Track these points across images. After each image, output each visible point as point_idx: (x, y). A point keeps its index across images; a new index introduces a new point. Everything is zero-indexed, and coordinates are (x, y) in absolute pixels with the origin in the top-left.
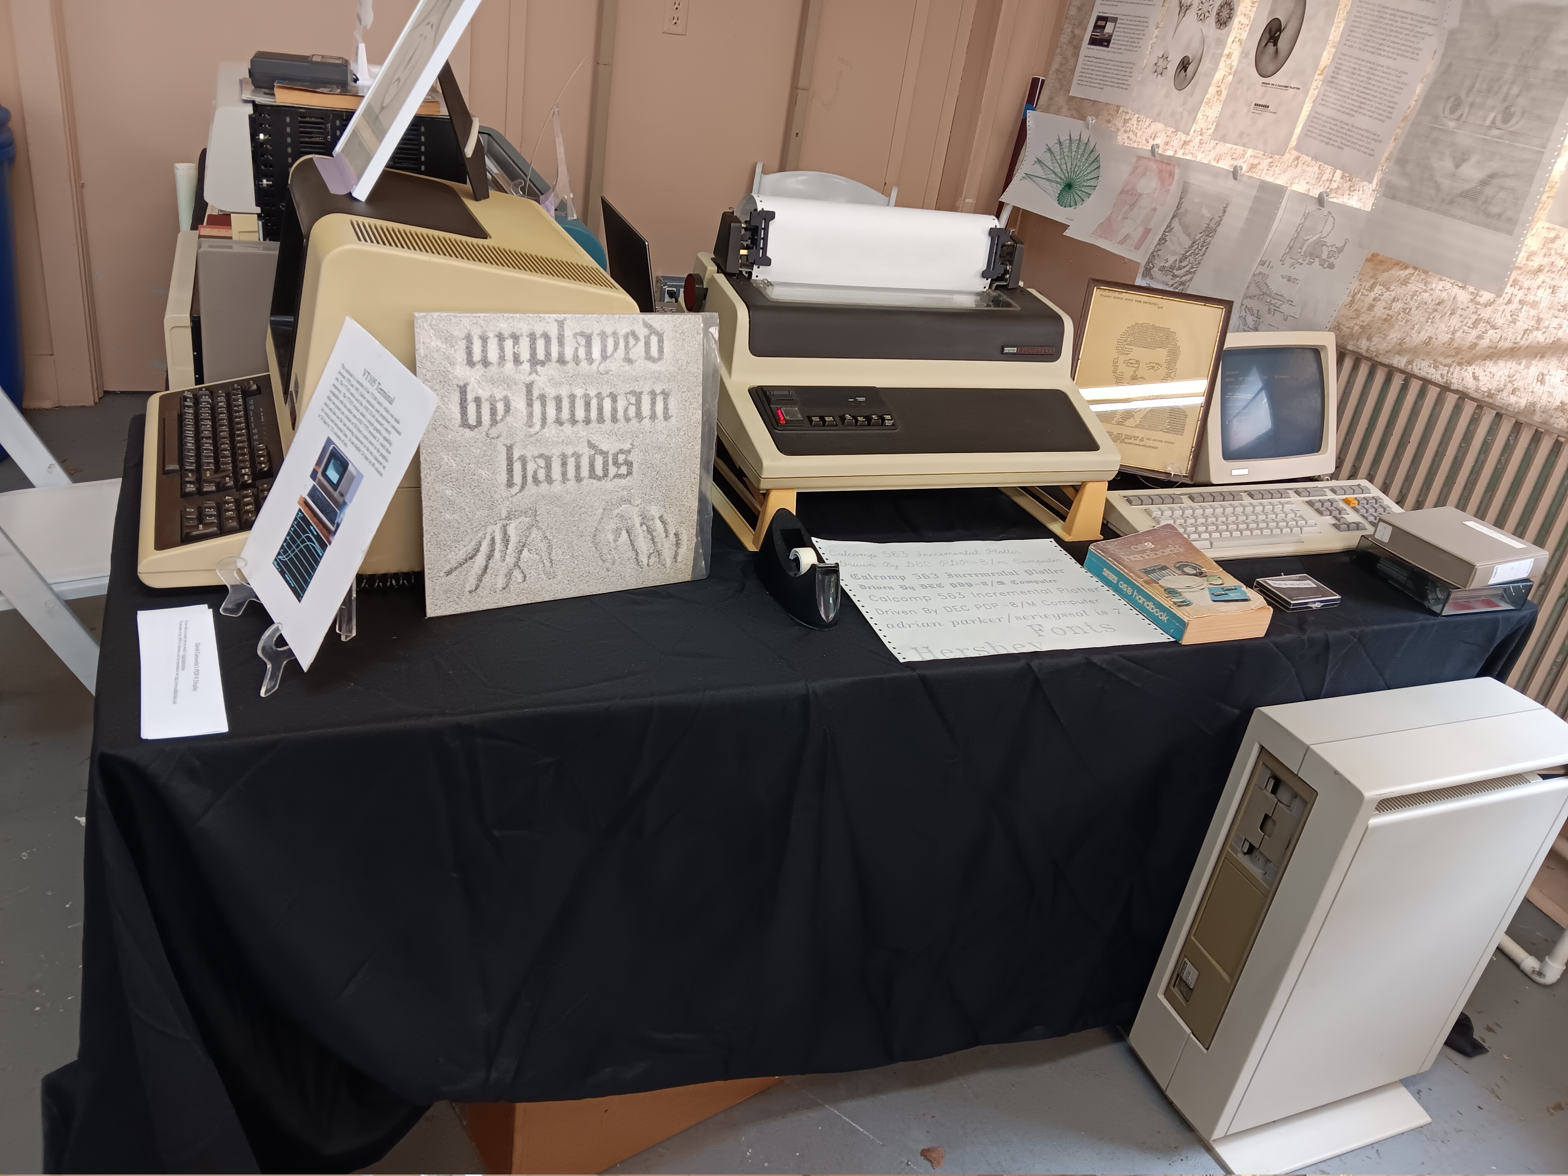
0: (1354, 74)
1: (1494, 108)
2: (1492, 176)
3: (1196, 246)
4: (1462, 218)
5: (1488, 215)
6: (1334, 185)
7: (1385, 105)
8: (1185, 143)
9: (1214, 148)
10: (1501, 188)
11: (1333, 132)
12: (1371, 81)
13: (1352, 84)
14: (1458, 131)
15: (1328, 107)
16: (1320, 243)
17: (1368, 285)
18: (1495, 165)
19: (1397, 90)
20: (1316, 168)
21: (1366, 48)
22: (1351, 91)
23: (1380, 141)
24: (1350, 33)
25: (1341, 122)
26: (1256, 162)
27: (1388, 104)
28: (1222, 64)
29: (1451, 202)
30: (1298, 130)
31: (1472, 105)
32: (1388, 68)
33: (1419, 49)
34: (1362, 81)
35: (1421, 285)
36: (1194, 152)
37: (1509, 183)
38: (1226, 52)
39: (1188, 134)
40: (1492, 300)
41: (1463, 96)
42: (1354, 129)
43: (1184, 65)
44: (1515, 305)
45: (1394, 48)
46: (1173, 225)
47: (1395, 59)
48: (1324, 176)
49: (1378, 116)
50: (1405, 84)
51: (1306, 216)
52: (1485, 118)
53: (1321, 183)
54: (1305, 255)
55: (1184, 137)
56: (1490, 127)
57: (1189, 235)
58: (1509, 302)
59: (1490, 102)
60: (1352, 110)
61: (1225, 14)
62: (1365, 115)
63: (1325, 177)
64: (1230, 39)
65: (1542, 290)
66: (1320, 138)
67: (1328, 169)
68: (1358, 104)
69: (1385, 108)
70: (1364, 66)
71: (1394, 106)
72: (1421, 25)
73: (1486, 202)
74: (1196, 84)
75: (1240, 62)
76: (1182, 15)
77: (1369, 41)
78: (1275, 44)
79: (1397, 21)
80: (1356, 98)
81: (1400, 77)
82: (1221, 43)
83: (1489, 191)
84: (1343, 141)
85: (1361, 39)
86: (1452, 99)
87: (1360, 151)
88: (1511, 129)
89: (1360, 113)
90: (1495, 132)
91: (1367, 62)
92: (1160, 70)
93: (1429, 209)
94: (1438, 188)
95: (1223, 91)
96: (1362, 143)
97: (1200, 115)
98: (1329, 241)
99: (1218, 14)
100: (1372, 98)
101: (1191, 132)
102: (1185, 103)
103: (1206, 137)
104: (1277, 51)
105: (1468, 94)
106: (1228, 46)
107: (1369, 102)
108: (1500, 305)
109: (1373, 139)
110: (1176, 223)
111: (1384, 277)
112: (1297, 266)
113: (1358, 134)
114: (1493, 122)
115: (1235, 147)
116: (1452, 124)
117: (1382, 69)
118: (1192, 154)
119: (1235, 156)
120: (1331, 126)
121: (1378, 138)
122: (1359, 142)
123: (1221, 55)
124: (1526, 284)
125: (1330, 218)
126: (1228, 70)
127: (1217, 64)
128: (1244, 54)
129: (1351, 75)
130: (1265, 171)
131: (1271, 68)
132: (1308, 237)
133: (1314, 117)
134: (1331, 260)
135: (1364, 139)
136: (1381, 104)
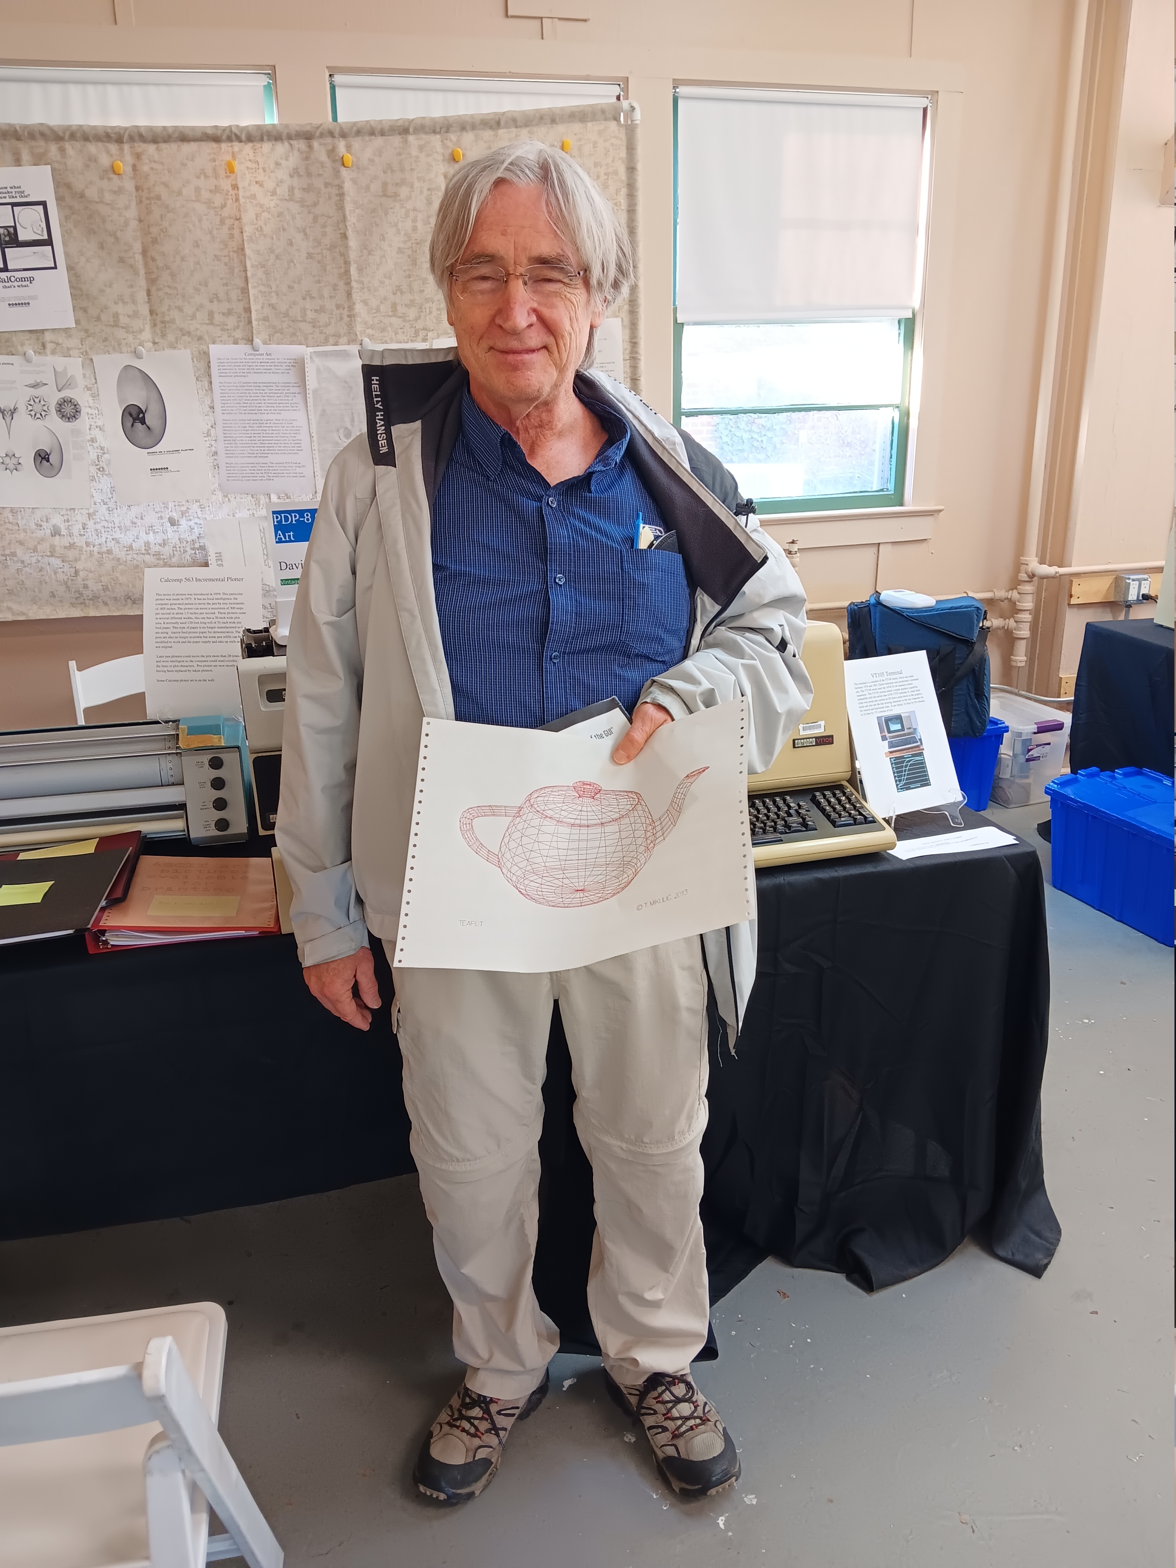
0: (247, 431)
8: (90, 515)
11: (255, 472)
13: (250, 437)
15: (237, 457)
19: (296, 432)
20: (250, 498)
22: (253, 442)
24: (223, 405)
25: (259, 464)
26: (184, 509)
27: (293, 442)
28: (89, 448)
33: (296, 404)
36: (107, 518)
38: (88, 438)
42: (274, 465)
43: (42, 457)
45: (272, 407)
49: (291, 452)
50: (300, 427)
60: (263, 454)
61: (67, 409)
63: (262, 502)
64: (86, 428)
66: (244, 478)
67: (262, 496)
68: (266, 449)
69: (293, 445)
70: (253, 424)
71: (300, 442)
72: (287, 388)
74: (69, 468)
76: (8, 419)
77: (246, 407)
78: (143, 422)
79: (264, 390)
80: (261, 445)
82: (77, 433)
84: (269, 475)
85: (237, 407)
89: (272, 454)
91: (254, 420)
92: (11, 466)
99: (59, 411)
100: (276, 442)
102: (65, 486)
103: (112, 505)
104: (148, 428)
106: (87, 433)
119: (157, 510)
120: (250, 468)
121: (299, 465)
123: (83, 442)
126: (99, 451)
127: (83, 449)
129: (244, 432)
130: (199, 513)
136: (288, 443)
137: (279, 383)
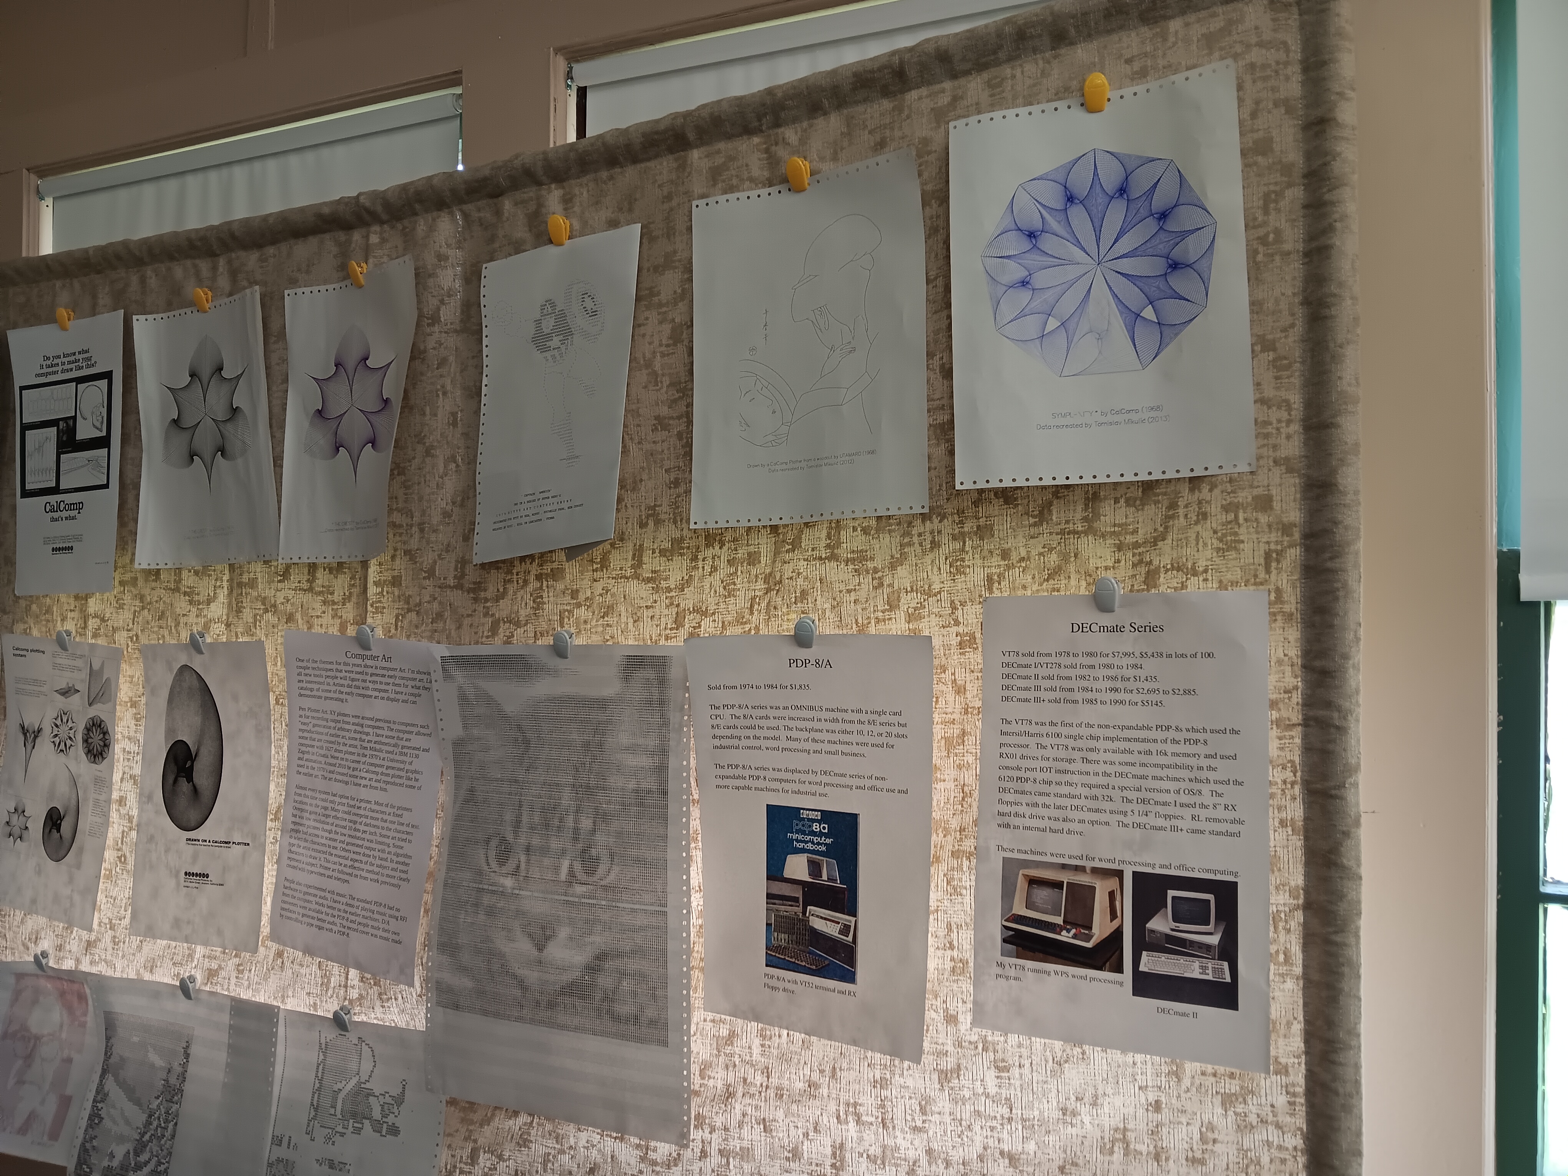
0: (327, 816)
1: (564, 852)
2: (601, 957)
3: (155, 1123)
4: (576, 1029)
5: (617, 1018)
6: (354, 994)
7: (392, 861)
8: (90, 945)
9: (140, 948)
10: (623, 974)
11: (324, 909)
12: (358, 826)
13: (330, 832)
14: (521, 892)
15: (303, 870)
16: (362, 1093)
17: (466, 1153)
18: (599, 940)
19: (404, 836)
20: (315, 968)
21: (334, 776)
22: (332, 844)
23: (403, 919)
24: (301, 755)
25: (333, 892)
26: (214, 965)
27: (395, 858)
28: (114, 816)
29: (551, 1005)
30: (267, 907)
31: (528, 849)
32: (376, 803)
33: (416, 772)
34: (345, 828)
35: (551, 1143)
36: (109, 958)
37: (633, 965)
38: (115, 795)
39: (90, 930)
40: (674, 1155)
41: (510, 837)
42: (356, 903)
43: (54, 820)
44: (715, 1160)
45: (377, 773)
46: (106, 1089)
47: (385, 790)
48: (333, 979)
49: (388, 880)
50: (413, 826)
51: (324, 1049)
52: (557, 869)
53: (330, 992)
54: (344, 1118)
55: (85, 935)
56: (569, 883)
57: (138, 1103)
58: (704, 1154)
59: (555, 844)
60: (342, 872)
61: (96, 738)
62: (365, 878)
63: (334, 981)
64: (117, 777)
65: (746, 1129)
66: (305, 919)
67: (336, 969)
68: (349, 863)
69: (395, 866)
70: (339, 804)
71: (407, 861)
72: (406, 736)
73: (605, 998)
74: (81, 850)
75: (141, 810)
76: (29, 746)
77: (335, 765)
78: (190, 779)
79: (368, 734)
80: (343, 854)
81: (400, 816)
82: (103, 783)
83: (605, 981)
84: (344, 922)
85: (320, 763)
86: (494, 843)
87: (376, 936)
88: (603, 883)
89: (356, 876)
90: (579, 889)
91: (341, 797)
92: (17, 831)
93: (520, 1019)
94: (522, 985)
95: (128, 855)
96: (376, 924)
97: (101, 897)
98: (376, 1086)
99: (85, 741)
100: (367, 852)
101: (95, 926)
102: (71, 880)
103: (121, 933)
104: (195, 790)
105: (516, 833)
106: (115, 787)
107: (364, 859)
108: (691, 1162)
109: (390, 916)
110: (110, 1084)
111: (485, 1135)
112: (337, 1138)
113: (363, 909)
114: (571, 873)
115: (173, 944)
116: (508, 882)
117: (369, 806)
118: (106, 961)
119: (178, 958)
120: (317, 899)
121: (397, 914)
122: (371, 923)
123: (109, 801)
124: (719, 1121)
125: (365, 1048)
126: (125, 823)
127: (106, 816)
128: (145, 798)
129: (323, 819)
130: (233, 980)
131: (193, 816)
132: (339, 1086)
133: (284, 888)
134: (391, 1119)
135: (376, 916)
136: (386, 860)
137: (394, 723)
